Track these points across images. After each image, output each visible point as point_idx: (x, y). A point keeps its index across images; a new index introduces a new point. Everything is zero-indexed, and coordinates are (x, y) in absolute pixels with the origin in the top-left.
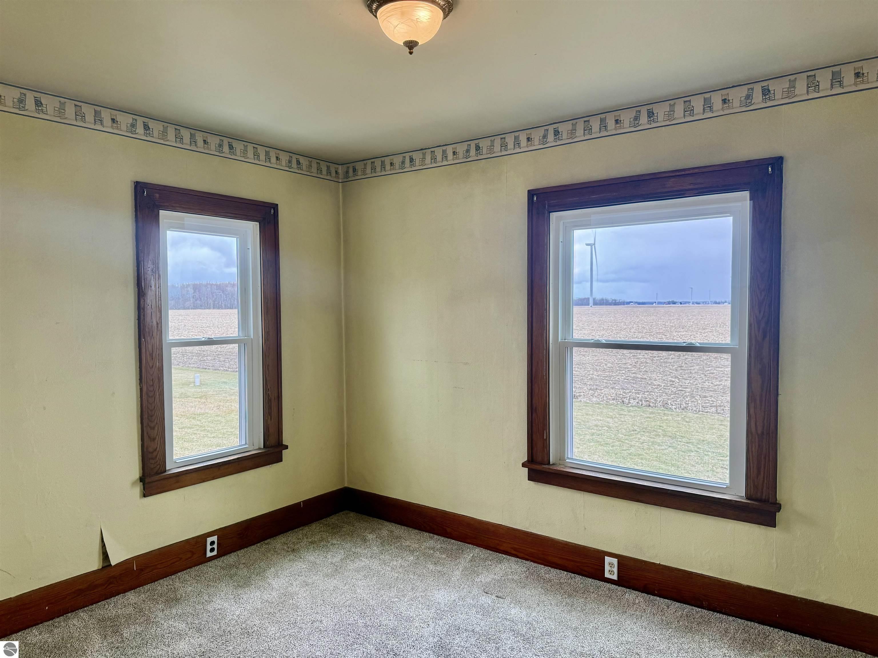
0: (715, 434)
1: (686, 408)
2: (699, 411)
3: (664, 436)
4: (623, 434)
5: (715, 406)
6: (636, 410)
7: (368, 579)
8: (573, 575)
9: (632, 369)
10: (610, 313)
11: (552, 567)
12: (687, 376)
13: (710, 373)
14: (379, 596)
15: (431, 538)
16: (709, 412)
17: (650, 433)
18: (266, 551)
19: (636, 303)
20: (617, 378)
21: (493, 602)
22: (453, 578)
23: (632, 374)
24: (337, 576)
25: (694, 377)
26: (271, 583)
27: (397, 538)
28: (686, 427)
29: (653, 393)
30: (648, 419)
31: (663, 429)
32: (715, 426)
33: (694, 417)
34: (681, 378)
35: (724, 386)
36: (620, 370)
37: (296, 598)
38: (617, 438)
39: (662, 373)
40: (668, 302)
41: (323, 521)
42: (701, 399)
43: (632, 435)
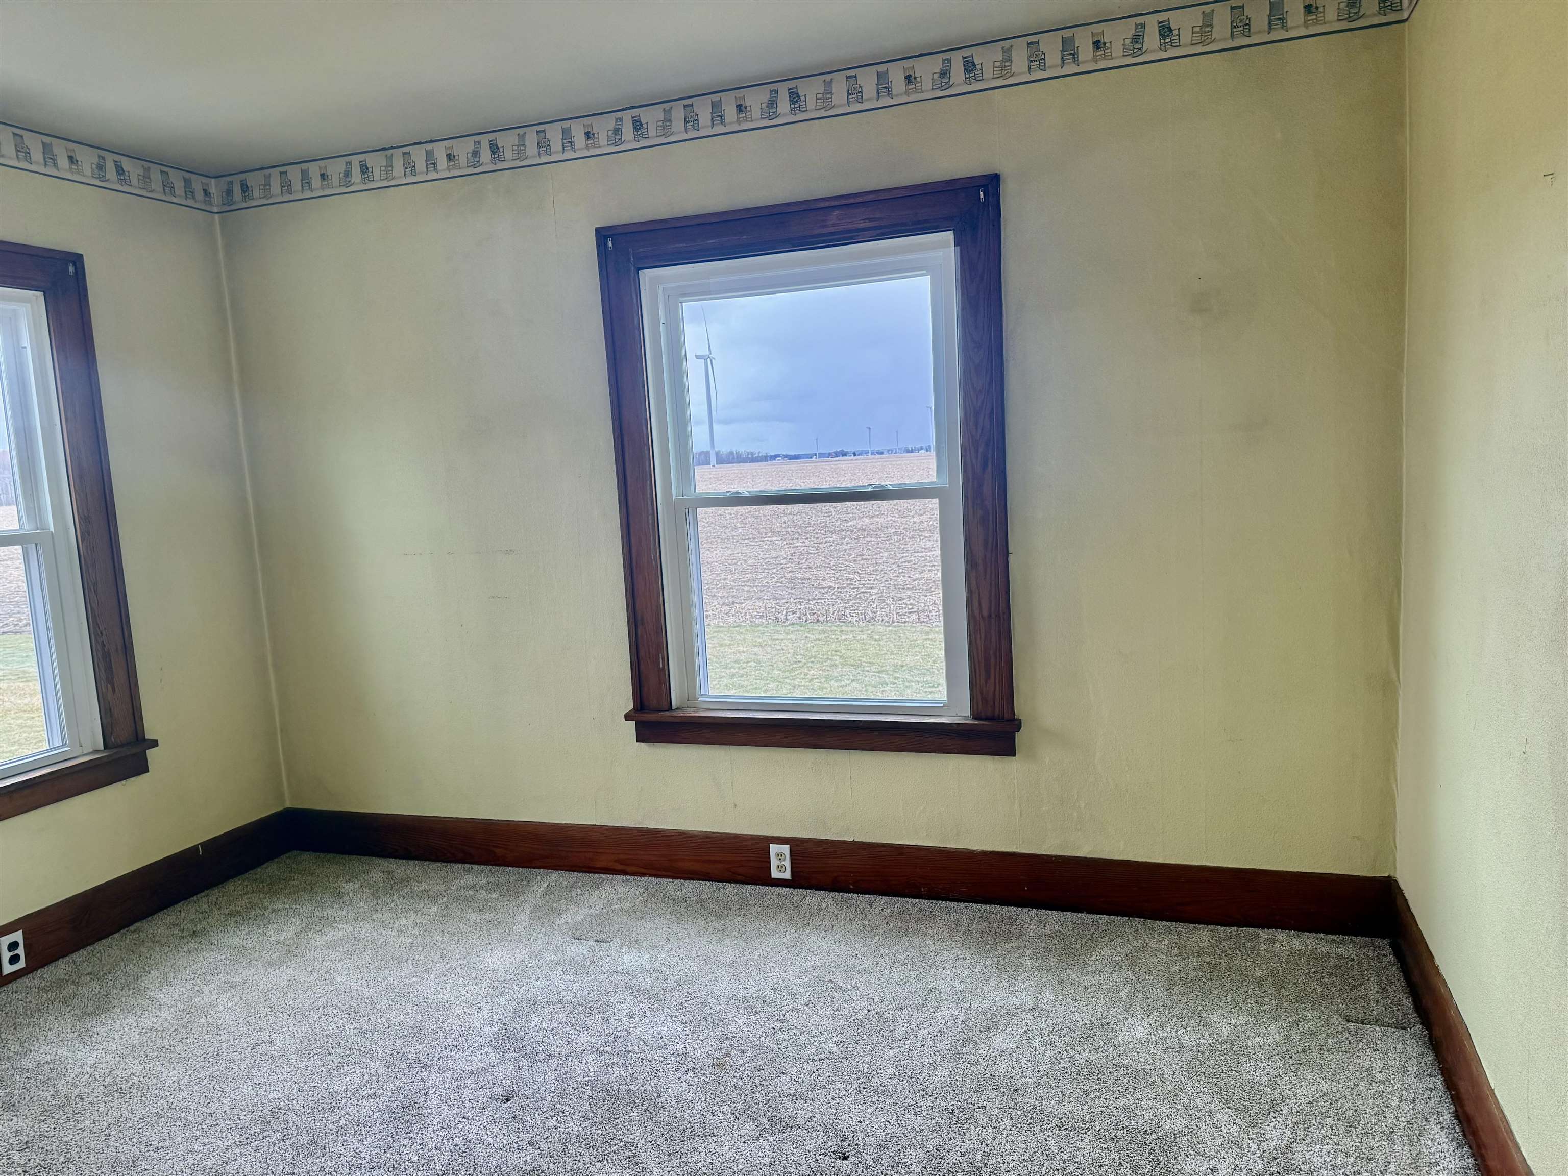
0: (918, 654)
1: (873, 618)
2: (893, 622)
3: (843, 665)
4: (780, 670)
5: (915, 612)
6: (797, 631)
7: (355, 957)
8: (720, 884)
9: (788, 565)
10: (745, 475)
11: (685, 879)
12: (871, 569)
13: (905, 562)
14: (379, 979)
15: (468, 871)
16: (908, 622)
17: (822, 663)
18: (135, 944)
19: (786, 456)
20: (765, 582)
21: (590, 950)
22: (515, 928)
23: (787, 573)
24: (293, 962)
25: (882, 571)
26: (155, 996)
27: (402, 880)
28: (876, 648)
29: (823, 601)
30: (817, 642)
31: (841, 655)
32: (918, 642)
33: (886, 631)
34: (862, 572)
35: (927, 580)
36: (768, 569)
37: (212, 1012)
38: (772, 678)
39: (834, 567)
40: (834, 453)
41: (251, 875)
42: (894, 603)
43: (793, 670)
